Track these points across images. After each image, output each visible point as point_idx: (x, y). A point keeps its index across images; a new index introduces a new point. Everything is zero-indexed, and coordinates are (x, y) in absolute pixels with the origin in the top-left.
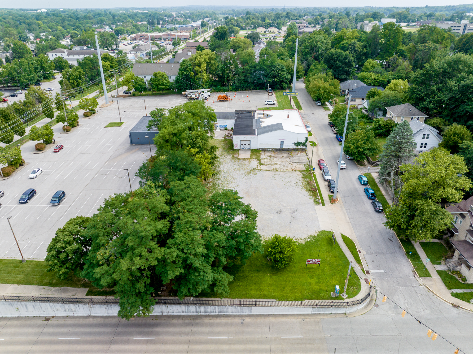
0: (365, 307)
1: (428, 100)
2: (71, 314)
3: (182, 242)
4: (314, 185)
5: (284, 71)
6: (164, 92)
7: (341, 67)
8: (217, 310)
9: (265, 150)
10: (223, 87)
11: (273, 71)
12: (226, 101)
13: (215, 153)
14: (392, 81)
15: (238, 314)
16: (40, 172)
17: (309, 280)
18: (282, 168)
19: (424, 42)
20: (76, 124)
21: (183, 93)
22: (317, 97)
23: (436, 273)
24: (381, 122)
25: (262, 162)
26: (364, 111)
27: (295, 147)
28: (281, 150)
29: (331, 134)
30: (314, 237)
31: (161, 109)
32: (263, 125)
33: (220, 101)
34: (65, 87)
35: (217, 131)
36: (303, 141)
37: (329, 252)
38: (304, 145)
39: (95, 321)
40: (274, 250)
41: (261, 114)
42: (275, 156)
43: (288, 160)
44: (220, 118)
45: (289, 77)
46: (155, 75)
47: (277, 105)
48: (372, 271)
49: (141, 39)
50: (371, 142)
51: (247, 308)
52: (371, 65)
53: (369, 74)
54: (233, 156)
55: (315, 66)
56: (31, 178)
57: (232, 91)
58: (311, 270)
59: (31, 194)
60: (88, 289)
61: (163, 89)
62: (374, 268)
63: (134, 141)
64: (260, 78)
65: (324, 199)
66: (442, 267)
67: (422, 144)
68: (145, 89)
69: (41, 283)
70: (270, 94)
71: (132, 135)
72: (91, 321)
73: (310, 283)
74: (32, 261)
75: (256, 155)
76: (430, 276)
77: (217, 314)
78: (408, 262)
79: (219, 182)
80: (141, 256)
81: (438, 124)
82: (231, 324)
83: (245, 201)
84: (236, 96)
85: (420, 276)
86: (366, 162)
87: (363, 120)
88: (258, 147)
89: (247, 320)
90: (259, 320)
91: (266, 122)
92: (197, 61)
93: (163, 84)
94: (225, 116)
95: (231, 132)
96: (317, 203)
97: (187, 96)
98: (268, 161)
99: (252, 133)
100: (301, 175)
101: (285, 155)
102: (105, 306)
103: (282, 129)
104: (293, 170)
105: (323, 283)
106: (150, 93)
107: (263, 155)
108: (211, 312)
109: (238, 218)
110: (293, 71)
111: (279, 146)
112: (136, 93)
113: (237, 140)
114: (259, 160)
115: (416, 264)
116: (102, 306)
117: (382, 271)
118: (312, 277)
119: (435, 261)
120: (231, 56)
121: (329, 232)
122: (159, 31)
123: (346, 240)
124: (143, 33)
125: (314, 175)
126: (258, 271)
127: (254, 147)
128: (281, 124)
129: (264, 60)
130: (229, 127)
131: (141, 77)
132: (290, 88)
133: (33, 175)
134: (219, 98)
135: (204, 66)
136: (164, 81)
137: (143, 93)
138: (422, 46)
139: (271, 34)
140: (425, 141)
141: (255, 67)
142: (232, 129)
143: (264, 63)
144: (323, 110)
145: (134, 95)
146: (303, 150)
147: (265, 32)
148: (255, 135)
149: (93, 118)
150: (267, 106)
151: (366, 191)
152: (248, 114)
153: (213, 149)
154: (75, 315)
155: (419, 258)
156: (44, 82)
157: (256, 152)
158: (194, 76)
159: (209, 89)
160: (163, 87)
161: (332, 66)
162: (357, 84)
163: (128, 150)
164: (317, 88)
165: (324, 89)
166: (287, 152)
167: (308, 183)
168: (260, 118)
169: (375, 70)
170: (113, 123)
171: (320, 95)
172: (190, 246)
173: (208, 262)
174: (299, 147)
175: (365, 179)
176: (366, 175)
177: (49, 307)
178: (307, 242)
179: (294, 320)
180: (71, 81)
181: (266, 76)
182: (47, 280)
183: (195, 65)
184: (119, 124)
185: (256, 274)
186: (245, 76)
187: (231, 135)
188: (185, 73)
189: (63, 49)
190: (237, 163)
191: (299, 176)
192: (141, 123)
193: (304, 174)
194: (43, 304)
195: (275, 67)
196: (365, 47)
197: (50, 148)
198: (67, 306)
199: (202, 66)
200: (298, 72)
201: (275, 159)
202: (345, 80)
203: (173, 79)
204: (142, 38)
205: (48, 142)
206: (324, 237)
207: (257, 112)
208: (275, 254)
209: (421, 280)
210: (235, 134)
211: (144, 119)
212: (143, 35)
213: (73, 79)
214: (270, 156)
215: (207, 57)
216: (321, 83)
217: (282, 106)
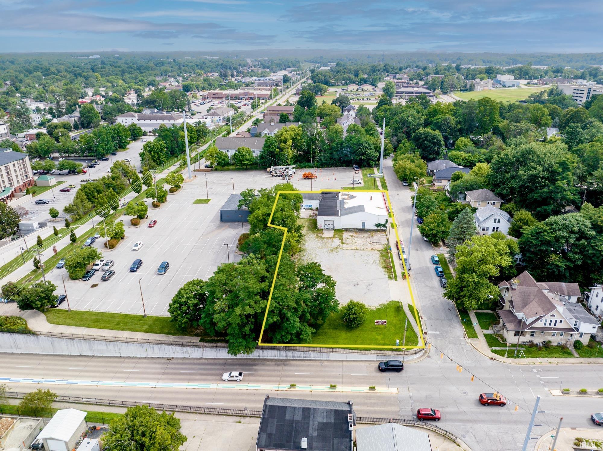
0: (419, 358)
1: (502, 186)
2: (187, 356)
3: (279, 297)
4: (390, 263)
5: (371, 149)
6: (248, 167)
7: (429, 146)
8: (302, 355)
9: (347, 230)
10: (308, 164)
11: (360, 148)
12: (311, 179)
13: (301, 232)
14: (477, 164)
15: (318, 359)
16: (141, 245)
17: (377, 337)
18: (362, 247)
19: (517, 121)
20: (164, 200)
21: (268, 169)
22: (403, 177)
23: (483, 335)
24: (458, 206)
25: (344, 242)
26: (447, 194)
27: (376, 228)
28: (363, 230)
29: (412, 216)
30: (385, 305)
31: (251, 190)
32: (346, 206)
33: (305, 179)
34: (146, 160)
35: (302, 210)
36: (383, 222)
37: (395, 317)
38: (384, 226)
39: (206, 361)
40: (349, 312)
41: (345, 195)
42: (356, 235)
43: (368, 240)
44: (305, 199)
45: (377, 155)
46: (239, 150)
47: (362, 185)
48: (429, 332)
49: (214, 98)
50: (445, 226)
51: (325, 354)
52: (463, 143)
53: (460, 153)
54: (317, 235)
55: (404, 144)
56: (135, 250)
57: (317, 167)
58: (379, 330)
59: (139, 264)
60: (200, 338)
61: (247, 165)
62: (431, 330)
63: (223, 218)
64: (347, 156)
65: (397, 275)
66: (489, 332)
67: (494, 228)
68: (228, 164)
69: (162, 332)
70: (357, 172)
71: (222, 213)
72: (203, 361)
73: (377, 339)
74: (152, 317)
75: (339, 235)
76: (477, 337)
77: (302, 358)
78: (461, 326)
79: (304, 258)
80: (250, 305)
81: (511, 209)
82: (313, 366)
83: (326, 273)
84: (322, 174)
85: (469, 337)
86: (441, 243)
87: (445, 203)
88: (341, 227)
89: (326, 363)
90: (335, 364)
91: (350, 204)
92: (283, 137)
93: (247, 160)
94: (311, 197)
95: (316, 212)
96: (390, 278)
97: (271, 172)
98: (349, 241)
99: (335, 214)
100: (380, 254)
101: (366, 235)
102: (215, 349)
103: (364, 211)
104: (372, 249)
105: (387, 339)
106: (233, 167)
107: (345, 235)
108: (297, 357)
109: (320, 286)
110: (380, 149)
111: (361, 227)
112: (219, 167)
113: (321, 221)
114: (341, 239)
115: (468, 329)
116: (212, 349)
117: (438, 333)
118: (379, 335)
119: (484, 326)
120: (317, 131)
121: (398, 302)
122: (236, 87)
123: (411, 308)
124: (216, 91)
125: (391, 254)
126: (336, 329)
127: (336, 228)
128: (363, 205)
129: (351, 137)
130: (314, 207)
131: (223, 151)
132: (377, 165)
133: (136, 248)
134: (304, 175)
135: (290, 142)
136: (248, 157)
137: (226, 167)
138: (514, 126)
139: (365, 93)
140: (496, 225)
141: (342, 144)
142: (317, 208)
143: (351, 140)
144: (409, 191)
145: (216, 170)
146: (383, 231)
147: (357, 90)
148: (338, 216)
149: (179, 193)
150: (352, 186)
151: (436, 269)
152: (333, 195)
153: (300, 228)
154: (191, 357)
155: (471, 324)
156: (120, 151)
157: (338, 232)
158: (279, 152)
159: (294, 166)
160: (247, 162)
161: (421, 145)
162: (446, 164)
163: (219, 227)
164: (403, 169)
165: (410, 170)
166: (368, 233)
167: (385, 261)
168: (344, 199)
169: (467, 149)
170: (200, 200)
171: (406, 175)
172: (285, 300)
173: (297, 315)
174: (379, 228)
175: (437, 259)
176: (438, 256)
177: (171, 350)
178: (378, 309)
179: (362, 364)
180: (152, 154)
181: (353, 153)
182: (166, 331)
183: (281, 141)
184: (207, 201)
185: (334, 331)
186: (331, 154)
187: (316, 216)
188: (270, 150)
189: (133, 113)
190: (321, 242)
191: (377, 254)
192: (230, 201)
193: (381, 253)
194: (167, 347)
195: (362, 144)
196: (459, 122)
197: (144, 224)
198: (185, 349)
199: (288, 143)
200: (385, 150)
201: (356, 239)
202: (434, 159)
203: (257, 153)
204: (215, 96)
205: (141, 217)
206: (393, 305)
207: (342, 193)
208: (349, 315)
209: (469, 341)
210: (320, 214)
211: (233, 198)
212: (217, 93)
213: (155, 152)
214: (352, 236)
215: (292, 133)
216: (408, 165)
217: (367, 186)
